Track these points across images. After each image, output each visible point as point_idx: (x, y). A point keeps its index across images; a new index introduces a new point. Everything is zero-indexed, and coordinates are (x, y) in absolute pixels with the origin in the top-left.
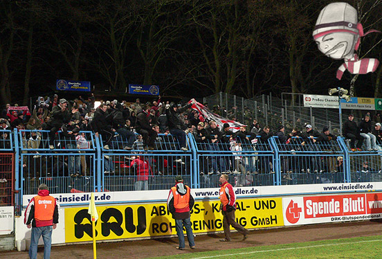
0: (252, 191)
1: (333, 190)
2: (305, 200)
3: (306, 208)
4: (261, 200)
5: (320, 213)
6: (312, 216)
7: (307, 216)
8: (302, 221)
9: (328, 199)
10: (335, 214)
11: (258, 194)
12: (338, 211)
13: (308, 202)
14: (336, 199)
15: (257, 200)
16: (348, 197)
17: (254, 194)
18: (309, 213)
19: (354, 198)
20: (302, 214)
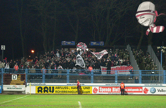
0: (83, 84)
1: (109, 85)
2: (99, 87)
3: (99, 89)
4: (86, 87)
5: (104, 91)
6: (101, 92)
7: (99, 92)
8: (98, 93)
9: (107, 88)
10: (109, 92)
11: (84, 85)
12: (111, 91)
13: (100, 88)
14: (110, 88)
15: (84, 87)
16: (114, 87)
17: (83, 85)
18: (100, 91)
19: (117, 88)
20: (98, 91)
